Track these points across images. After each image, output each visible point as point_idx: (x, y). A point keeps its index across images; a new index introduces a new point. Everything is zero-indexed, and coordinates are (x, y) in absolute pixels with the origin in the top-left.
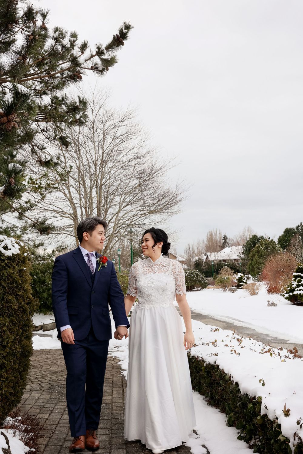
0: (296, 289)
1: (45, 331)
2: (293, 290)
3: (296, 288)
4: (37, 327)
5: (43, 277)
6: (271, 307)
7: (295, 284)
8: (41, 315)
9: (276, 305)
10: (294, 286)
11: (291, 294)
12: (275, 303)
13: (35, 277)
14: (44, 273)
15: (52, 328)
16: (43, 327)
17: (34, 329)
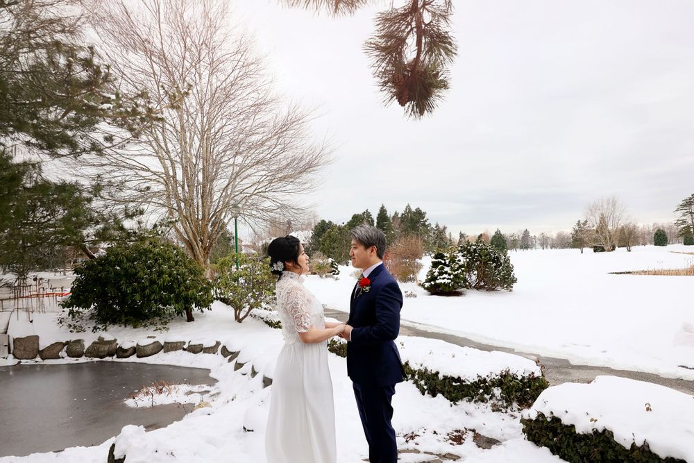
0: (438, 278)
1: (143, 357)
2: (435, 279)
3: (438, 276)
5: (131, 267)
7: (436, 271)
8: (129, 328)
9: (415, 296)
10: (436, 274)
11: (433, 283)
12: (414, 293)
13: (118, 268)
14: (133, 263)
15: (154, 352)
16: (138, 351)
17: (121, 353)
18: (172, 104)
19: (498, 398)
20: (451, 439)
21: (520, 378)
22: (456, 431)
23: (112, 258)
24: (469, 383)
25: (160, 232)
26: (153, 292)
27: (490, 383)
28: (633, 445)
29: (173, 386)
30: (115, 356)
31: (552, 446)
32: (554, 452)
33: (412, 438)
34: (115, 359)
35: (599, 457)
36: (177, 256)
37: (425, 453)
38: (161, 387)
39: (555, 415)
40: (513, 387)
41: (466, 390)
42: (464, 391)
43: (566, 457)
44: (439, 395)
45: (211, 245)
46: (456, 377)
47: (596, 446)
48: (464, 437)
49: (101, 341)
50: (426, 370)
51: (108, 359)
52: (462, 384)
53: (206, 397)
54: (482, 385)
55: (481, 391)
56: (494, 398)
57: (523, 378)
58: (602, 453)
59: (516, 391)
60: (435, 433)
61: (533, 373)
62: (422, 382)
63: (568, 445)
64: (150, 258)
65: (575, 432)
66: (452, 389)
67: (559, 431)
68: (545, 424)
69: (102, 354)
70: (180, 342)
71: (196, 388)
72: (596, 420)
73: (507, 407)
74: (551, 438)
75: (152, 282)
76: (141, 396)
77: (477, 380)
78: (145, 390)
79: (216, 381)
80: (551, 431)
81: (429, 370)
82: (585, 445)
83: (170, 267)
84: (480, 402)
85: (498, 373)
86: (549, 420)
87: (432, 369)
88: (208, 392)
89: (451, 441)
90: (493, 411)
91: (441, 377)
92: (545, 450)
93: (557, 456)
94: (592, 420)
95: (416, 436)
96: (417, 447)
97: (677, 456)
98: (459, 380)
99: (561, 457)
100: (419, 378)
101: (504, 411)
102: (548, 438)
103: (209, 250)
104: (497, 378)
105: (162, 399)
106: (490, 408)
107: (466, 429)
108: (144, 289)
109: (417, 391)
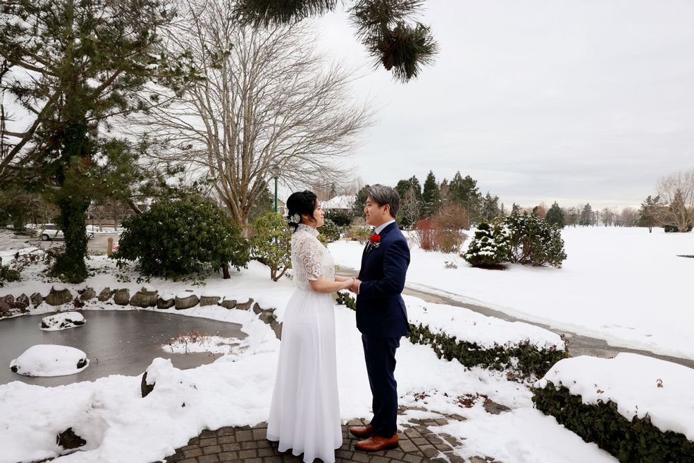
0: (481, 249)
1: (180, 309)
2: (477, 250)
3: (480, 247)
4: (166, 302)
5: (172, 223)
6: (449, 269)
7: (479, 243)
8: (169, 281)
9: (455, 267)
10: (479, 245)
11: (475, 254)
12: (455, 263)
13: (161, 223)
14: (174, 219)
15: (191, 305)
16: (176, 303)
17: (161, 305)
18: (214, 64)
19: (515, 368)
20: (460, 401)
21: (540, 350)
22: (468, 395)
23: (155, 213)
24: (485, 350)
25: (199, 190)
26: (192, 248)
27: (507, 352)
28: (635, 418)
29: (206, 337)
30: (156, 307)
31: (559, 416)
32: (559, 421)
33: (422, 397)
34: (156, 309)
35: (602, 428)
36: (216, 214)
37: (432, 411)
38: (195, 337)
39: (564, 384)
40: (532, 358)
41: (481, 356)
42: (478, 357)
43: (572, 427)
44: (455, 360)
45: (250, 205)
46: (472, 343)
47: (600, 417)
48: (474, 401)
49: (144, 292)
50: (444, 335)
51: (150, 308)
52: (477, 350)
53: (235, 349)
54: (498, 353)
55: (497, 359)
56: (511, 368)
57: (544, 350)
58: (606, 424)
59: (535, 363)
60: (446, 395)
61: (555, 346)
62: (440, 347)
63: (574, 415)
64: (190, 216)
65: (581, 402)
66: (467, 355)
67: (566, 400)
68: (553, 393)
69: (145, 304)
70: (216, 297)
71: (227, 341)
72: (603, 392)
73: (523, 378)
74: (558, 407)
75: (192, 238)
76: (177, 343)
77: (493, 347)
78: (180, 338)
79: (246, 335)
80: (559, 400)
81: (447, 335)
82: (590, 415)
83: (209, 224)
84: (495, 370)
85: (517, 342)
86: (557, 389)
87: (450, 333)
88: (237, 344)
89: (460, 404)
90: (509, 380)
91: (457, 341)
92: (552, 419)
93: (563, 425)
94: (599, 391)
95: (426, 396)
96: (425, 406)
97: (677, 430)
98: (474, 346)
99: (566, 427)
100: (437, 342)
101: (520, 381)
102: (556, 407)
103: (248, 210)
104: (516, 347)
105: (195, 347)
106: (505, 377)
107: (478, 394)
108: (184, 244)
109: (434, 355)
